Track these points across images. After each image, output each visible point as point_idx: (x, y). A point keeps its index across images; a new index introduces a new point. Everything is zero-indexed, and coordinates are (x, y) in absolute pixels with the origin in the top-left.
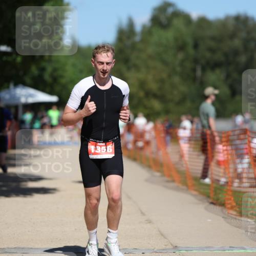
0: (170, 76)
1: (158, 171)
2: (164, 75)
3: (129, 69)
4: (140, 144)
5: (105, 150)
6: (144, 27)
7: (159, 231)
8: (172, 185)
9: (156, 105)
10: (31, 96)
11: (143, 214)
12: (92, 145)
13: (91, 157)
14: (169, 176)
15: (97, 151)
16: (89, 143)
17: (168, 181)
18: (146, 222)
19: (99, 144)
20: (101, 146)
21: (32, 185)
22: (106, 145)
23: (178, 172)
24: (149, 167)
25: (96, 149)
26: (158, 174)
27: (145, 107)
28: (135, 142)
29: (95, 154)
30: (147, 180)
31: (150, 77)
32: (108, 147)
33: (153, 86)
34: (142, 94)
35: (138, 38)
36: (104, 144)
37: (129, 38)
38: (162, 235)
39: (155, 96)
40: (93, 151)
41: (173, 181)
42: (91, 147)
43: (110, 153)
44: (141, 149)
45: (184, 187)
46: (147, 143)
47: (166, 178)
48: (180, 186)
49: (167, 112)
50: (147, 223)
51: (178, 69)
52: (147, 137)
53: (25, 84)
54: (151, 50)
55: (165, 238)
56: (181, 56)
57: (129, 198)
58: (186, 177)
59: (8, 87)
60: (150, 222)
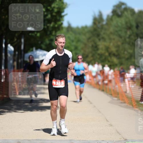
0: (123, 43)
1: (116, 97)
2: (119, 43)
3: (100, 40)
4: (106, 82)
5: (60, 84)
6: (108, 16)
8: (124, 104)
9: (115, 60)
10: (45, 55)
11: (107, 121)
12: (54, 81)
13: (54, 86)
14: (122, 100)
15: (56, 84)
16: (53, 81)
17: (121, 103)
18: (109, 125)
19: (57, 81)
20: (58, 82)
21: (45, 104)
22: (61, 82)
23: (127, 97)
24: (111, 94)
25: (56, 83)
26: (116, 99)
27: (109, 61)
28: (103, 81)
29: (55, 85)
30: (110, 102)
31: (112, 44)
32: (62, 82)
33: (113, 49)
34: (107, 54)
36: (60, 81)
37: (99, 23)
38: (118, 133)
39: (114, 55)
40: (55, 84)
41: (125, 103)
42: (54, 82)
43: (63, 85)
44: (107, 84)
45: (131, 106)
46: (110, 81)
47: (120, 101)
48: (128, 105)
49: (121, 64)
51: (127, 40)
52: (110, 78)
53: (42, 49)
54: (112, 29)
56: (129, 33)
57: (100, 112)
58: (132, 101)
59: (32, 50)
60: (111, 125)
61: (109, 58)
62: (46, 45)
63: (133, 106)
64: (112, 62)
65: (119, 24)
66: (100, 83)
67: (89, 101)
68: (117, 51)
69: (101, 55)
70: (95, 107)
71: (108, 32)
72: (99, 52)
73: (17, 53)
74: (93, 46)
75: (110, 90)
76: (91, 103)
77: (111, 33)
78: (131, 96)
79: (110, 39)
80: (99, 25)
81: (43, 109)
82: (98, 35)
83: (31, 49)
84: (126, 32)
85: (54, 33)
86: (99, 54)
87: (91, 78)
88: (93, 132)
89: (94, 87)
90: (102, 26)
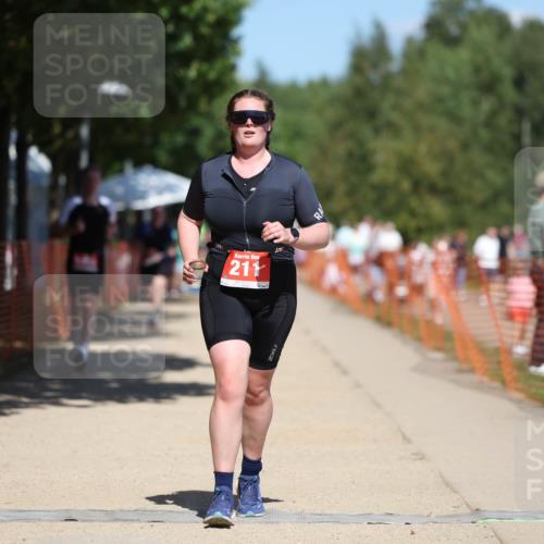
0: (465, 146)
1: (439, 349)
3: (377, 131)
4: (402, 291)
6: (410, 41)
7: (442, 477)
8: (469, 378)
9: (437, 209)
10: (170, 188)
11: (406, 439)
17: (460, 371)
18: (414, 457)
21: (171, 377)
23: (482, 350)
24: (419, 339)
26: (439, 356)
27: (413, 214)
28: (391, 288)
30: (416, 369)
31: (423, 148)
33: (432, 168)
34: (406, 185)
35: (395, 66)
37: (375, 66)
38: (448, 484)
39: (434, 190)
41: (472, 370)
44: (402, 301)
45: (497, 384)
46: (418, 290)
47: (455, 365)
48: (485, 379)
49: (460, 223)
50: (416, 460)
51: (484, 134)
53: (158, 165)
54: (422, 92)
55: (456, 492)
56: (486, 105)
57: (378, 405)
58: (499, 363)
59: (121, 171)
60: (421, 457)
61: (414, 202)
62: (174, 152)
63: (504, 382)
64: (427, 216)
65: (450, 73)
66: (380, 296)
67: (337, 365)
68: (445, 174)
69: (381, 190)
70: (358, 386)
71: (408, 104)
72: (377, 176)
73: (62, 180)
74: (350, 155)
75: (413, 322)
76: (345, 372)
77: (421, 106)
78: (498, 344)
79: (417, 129)
80: (375, 76)
81: (164, 395)
82: (371, 114)
83: (117, 166)
84: (475, 103)
85: (203, 105)
86: (374, 187)
87: (345, 275)
88: (353, 482)
89: (356, 312)
90: (387, 77)
